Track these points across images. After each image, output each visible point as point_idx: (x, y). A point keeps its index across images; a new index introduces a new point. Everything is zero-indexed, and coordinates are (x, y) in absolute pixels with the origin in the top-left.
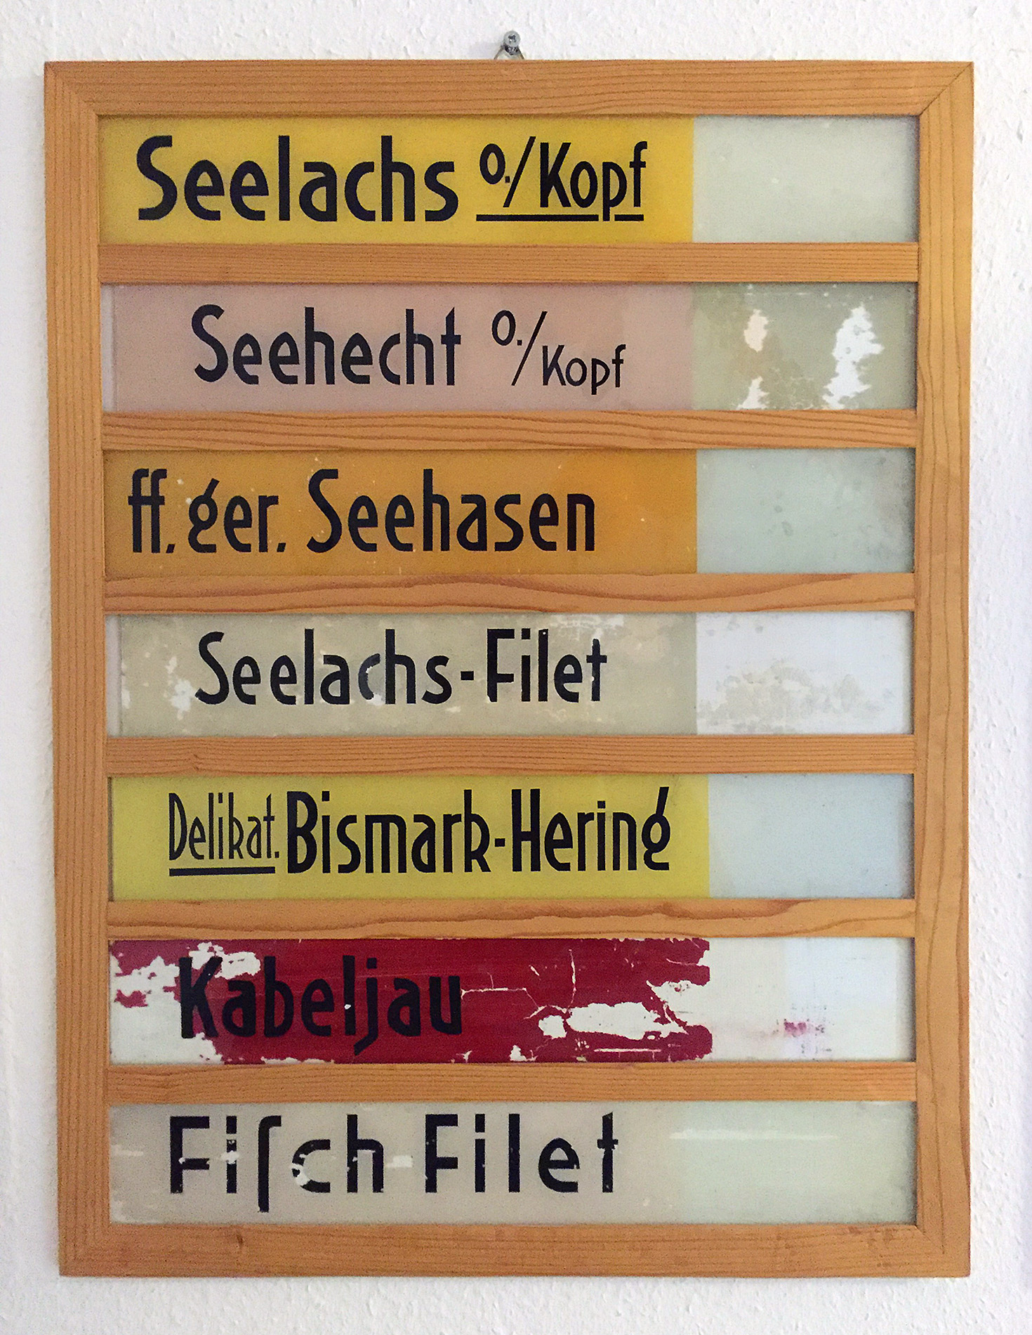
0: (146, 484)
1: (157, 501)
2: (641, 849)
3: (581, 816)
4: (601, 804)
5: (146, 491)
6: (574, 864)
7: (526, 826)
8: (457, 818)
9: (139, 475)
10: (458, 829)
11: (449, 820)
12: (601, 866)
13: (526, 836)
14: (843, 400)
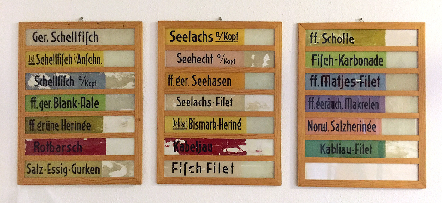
0: (170, 76)
1: (172, 79)
2: (237, 127)
3: (229, 122)
4: (232, 121)
5: (170, 77)
6: (228, 129)
7: (221, 123)
8: (212, 122)
9: (169, 75)
10: (212, 124)
11: (211, 123)
12: (232, 129)
13: (221, 125)
14: (265, 66)
